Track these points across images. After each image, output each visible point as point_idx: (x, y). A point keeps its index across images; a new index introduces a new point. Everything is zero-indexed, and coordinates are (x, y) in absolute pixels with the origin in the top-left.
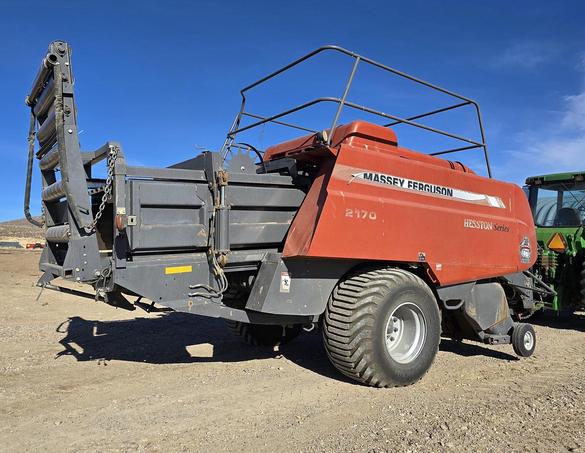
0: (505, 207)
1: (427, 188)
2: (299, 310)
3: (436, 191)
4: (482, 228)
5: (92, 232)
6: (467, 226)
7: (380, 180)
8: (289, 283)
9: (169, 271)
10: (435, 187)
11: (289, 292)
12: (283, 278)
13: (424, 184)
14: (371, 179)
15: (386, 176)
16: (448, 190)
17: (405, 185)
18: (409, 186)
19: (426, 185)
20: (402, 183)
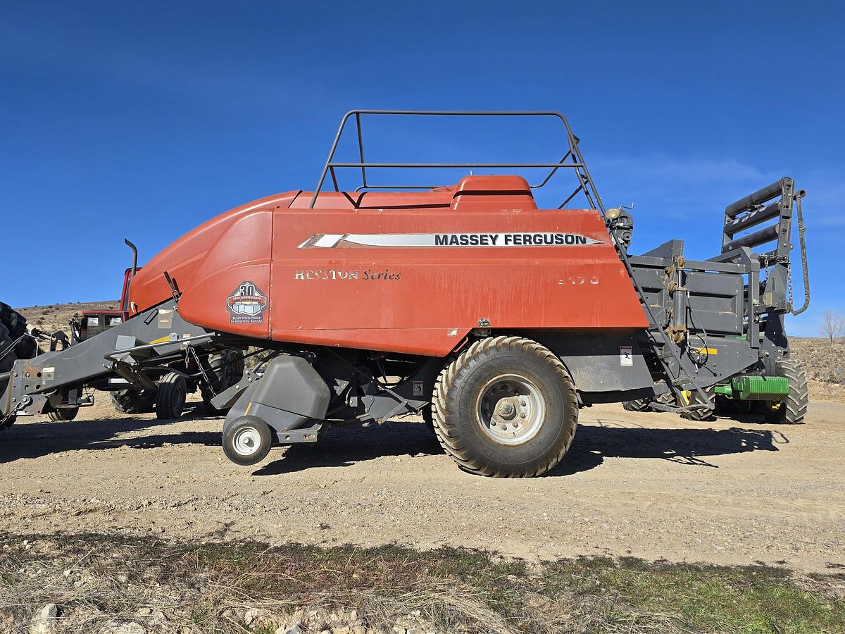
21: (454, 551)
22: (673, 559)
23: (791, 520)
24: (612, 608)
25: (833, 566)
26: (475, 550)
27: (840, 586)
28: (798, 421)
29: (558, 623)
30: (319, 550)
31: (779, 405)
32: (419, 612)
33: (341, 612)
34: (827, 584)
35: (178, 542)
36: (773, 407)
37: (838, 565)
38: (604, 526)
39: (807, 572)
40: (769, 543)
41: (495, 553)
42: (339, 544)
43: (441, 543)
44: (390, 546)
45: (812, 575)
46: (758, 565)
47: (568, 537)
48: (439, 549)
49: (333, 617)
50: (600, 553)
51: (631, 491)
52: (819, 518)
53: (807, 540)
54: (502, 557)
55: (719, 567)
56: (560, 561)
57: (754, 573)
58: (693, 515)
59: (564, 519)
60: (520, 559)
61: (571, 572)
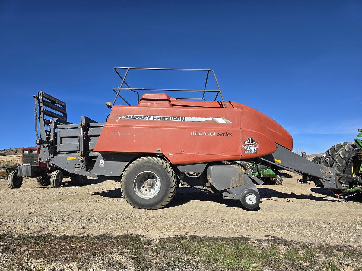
0: (231, 123)
1: (166, 118)
2: (108, 174)
3: (173, 119)
4: (206, 135)
5: (47, 147)
6: (194, 134)
7: (135, 118)
8: (103, 163)
9: (68, 159)
10: (172, 118)
11: (103, 166)
12: (101, 161)
13: (164, 117)
14: (130, 118)
15: (139, 116)
16: (182, 118)
17: (151, 118)
18: (154, 118)
19: (165, 118)
20: (149, 118)
21: (128, 235)
22: (210, 235)
23: (259, 219)
24: (179, 256)
25: (267, 236)
26: (136, 235)
27: (266, 244)
28: (280, 184)
29: (156, 263)
30: (75, 237)
31: (274, 178)
32: (102, 262)
33: (71, 263)
34: (262, 243)
35: (19, 236)
36: (272, 179)
37: (269, 236)
38: (191, 223)
39: (256, 239)
40: (247, 228)
41: (143, 236)
42: (84, 235)
43: (124, 233)
44: (104, 235)
45: (257, 240)
46: (240, 237)
47: (175, 229)
48: (122, 235)
49: (67, 265)
50: (183, 234)
51: (208, 210)
52: (270, 218)
53: (261, 226)
54: (145, 238)
55: (225, 238)
56: (166, 239)
57: (237, 240)
58: (225, 218)
59: (177, 222)
60: (152, 238)
61: (169, 242)
